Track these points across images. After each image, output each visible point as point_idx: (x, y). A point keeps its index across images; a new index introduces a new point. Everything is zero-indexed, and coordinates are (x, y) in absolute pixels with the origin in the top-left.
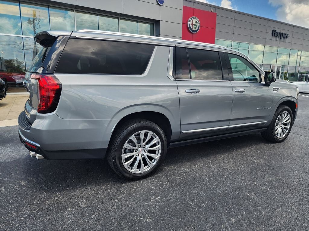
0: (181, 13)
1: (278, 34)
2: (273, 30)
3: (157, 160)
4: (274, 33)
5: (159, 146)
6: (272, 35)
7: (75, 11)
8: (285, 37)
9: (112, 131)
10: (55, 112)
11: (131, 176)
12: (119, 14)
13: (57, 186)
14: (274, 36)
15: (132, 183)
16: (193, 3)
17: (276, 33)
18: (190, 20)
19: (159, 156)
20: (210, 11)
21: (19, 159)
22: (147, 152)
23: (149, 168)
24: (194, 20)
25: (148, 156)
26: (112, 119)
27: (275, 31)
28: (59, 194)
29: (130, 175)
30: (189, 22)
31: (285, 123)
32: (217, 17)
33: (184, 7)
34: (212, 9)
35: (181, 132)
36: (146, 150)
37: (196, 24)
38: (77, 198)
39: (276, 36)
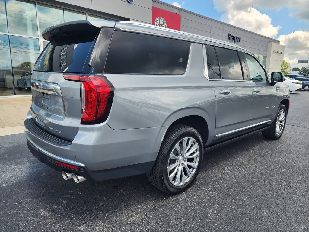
0: (150, 12)
1: (233, 37)
2: (228, 34)
3: (196, 168)
4: (229, 36)
5: (198, 153)
6: (228, 39)
7: (36, 4)
8: (238, 41)
9: (162, 140)
10: (106, 122)
11: (175, 190)
12: (87, 10)
13: (92, 212)
14: (230, 39)
15: (176, 197)
16: (158, 4)
17: (230, 36)
18: (157, 21)
19: (197, 164)
20: (174, 12)
21: (19, 182)
22: (186, 161)
23: (189, 179)
24: (160, 20)
25: (188, 165)
26: (162, 126)
27: (230, 34)
28: (101, 222)
29: (174, 188)
30: (156, 22)
31: (281, 120)
32: (181, 19)
33: (153, 7)
34: (176, 11)
35: (215, 136)
36: (186, 159)
37: (163, 25)
38: (127, 224)
39: (231, 40)
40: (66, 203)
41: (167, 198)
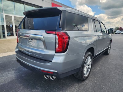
5: (91, 62)
9: (83, 58)
10: (67, 52)
12: (24, 2)
33: (52, 3)
35: (95, 55)
40: (40, 88)
41: (82, 82)
